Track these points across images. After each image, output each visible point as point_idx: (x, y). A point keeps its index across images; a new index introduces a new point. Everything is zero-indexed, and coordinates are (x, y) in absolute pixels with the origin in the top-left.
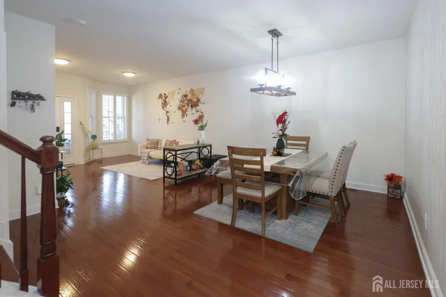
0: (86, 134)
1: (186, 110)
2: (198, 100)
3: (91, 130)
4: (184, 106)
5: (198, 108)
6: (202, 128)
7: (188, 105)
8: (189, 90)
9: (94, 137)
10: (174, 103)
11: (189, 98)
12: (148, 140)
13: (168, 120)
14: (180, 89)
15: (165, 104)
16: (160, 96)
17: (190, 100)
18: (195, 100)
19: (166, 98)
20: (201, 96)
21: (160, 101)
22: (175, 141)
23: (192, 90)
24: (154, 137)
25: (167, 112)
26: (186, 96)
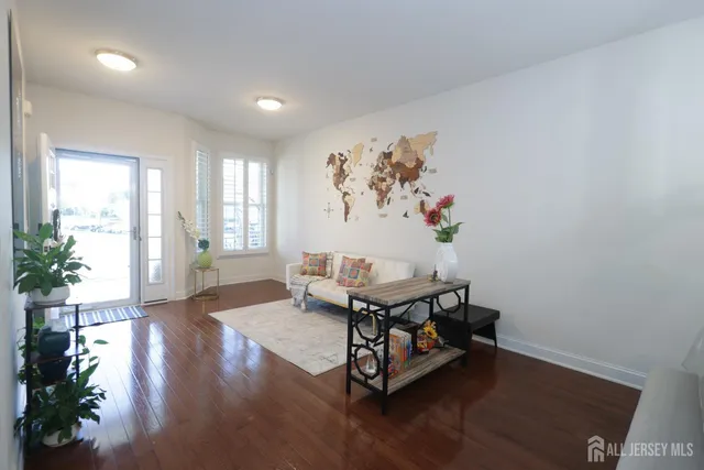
0: (189, 239)
1: (389, 189)
2: (419, 164)
3: (199, 228)
4: (384, 180)
5: (418, 184)
6: (446, 236)
7: (393, 176)
8: (396, 140)
9: (204, 244)
10: (361, 173)
11: (394, 159)
12: (306, 255)
13: (347, 213)
14: (374, 140)
15: (341, 175)
16: (331, 160)
17: (399, 165)
18: (411, 165)
19: (343, 162)
20: (427, 152)
21: (331, 170)
22: (362, 261)
23: (404, 141)
24: (317, 249)
25: (345, 194)
26: (388, 155)
